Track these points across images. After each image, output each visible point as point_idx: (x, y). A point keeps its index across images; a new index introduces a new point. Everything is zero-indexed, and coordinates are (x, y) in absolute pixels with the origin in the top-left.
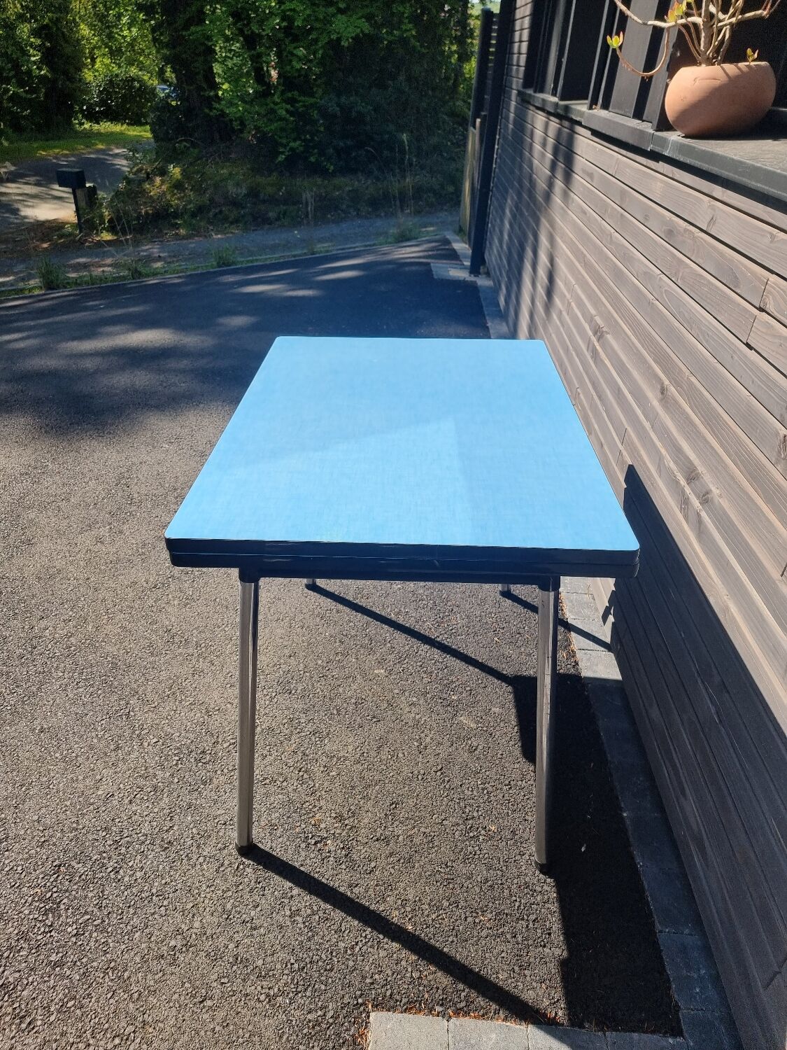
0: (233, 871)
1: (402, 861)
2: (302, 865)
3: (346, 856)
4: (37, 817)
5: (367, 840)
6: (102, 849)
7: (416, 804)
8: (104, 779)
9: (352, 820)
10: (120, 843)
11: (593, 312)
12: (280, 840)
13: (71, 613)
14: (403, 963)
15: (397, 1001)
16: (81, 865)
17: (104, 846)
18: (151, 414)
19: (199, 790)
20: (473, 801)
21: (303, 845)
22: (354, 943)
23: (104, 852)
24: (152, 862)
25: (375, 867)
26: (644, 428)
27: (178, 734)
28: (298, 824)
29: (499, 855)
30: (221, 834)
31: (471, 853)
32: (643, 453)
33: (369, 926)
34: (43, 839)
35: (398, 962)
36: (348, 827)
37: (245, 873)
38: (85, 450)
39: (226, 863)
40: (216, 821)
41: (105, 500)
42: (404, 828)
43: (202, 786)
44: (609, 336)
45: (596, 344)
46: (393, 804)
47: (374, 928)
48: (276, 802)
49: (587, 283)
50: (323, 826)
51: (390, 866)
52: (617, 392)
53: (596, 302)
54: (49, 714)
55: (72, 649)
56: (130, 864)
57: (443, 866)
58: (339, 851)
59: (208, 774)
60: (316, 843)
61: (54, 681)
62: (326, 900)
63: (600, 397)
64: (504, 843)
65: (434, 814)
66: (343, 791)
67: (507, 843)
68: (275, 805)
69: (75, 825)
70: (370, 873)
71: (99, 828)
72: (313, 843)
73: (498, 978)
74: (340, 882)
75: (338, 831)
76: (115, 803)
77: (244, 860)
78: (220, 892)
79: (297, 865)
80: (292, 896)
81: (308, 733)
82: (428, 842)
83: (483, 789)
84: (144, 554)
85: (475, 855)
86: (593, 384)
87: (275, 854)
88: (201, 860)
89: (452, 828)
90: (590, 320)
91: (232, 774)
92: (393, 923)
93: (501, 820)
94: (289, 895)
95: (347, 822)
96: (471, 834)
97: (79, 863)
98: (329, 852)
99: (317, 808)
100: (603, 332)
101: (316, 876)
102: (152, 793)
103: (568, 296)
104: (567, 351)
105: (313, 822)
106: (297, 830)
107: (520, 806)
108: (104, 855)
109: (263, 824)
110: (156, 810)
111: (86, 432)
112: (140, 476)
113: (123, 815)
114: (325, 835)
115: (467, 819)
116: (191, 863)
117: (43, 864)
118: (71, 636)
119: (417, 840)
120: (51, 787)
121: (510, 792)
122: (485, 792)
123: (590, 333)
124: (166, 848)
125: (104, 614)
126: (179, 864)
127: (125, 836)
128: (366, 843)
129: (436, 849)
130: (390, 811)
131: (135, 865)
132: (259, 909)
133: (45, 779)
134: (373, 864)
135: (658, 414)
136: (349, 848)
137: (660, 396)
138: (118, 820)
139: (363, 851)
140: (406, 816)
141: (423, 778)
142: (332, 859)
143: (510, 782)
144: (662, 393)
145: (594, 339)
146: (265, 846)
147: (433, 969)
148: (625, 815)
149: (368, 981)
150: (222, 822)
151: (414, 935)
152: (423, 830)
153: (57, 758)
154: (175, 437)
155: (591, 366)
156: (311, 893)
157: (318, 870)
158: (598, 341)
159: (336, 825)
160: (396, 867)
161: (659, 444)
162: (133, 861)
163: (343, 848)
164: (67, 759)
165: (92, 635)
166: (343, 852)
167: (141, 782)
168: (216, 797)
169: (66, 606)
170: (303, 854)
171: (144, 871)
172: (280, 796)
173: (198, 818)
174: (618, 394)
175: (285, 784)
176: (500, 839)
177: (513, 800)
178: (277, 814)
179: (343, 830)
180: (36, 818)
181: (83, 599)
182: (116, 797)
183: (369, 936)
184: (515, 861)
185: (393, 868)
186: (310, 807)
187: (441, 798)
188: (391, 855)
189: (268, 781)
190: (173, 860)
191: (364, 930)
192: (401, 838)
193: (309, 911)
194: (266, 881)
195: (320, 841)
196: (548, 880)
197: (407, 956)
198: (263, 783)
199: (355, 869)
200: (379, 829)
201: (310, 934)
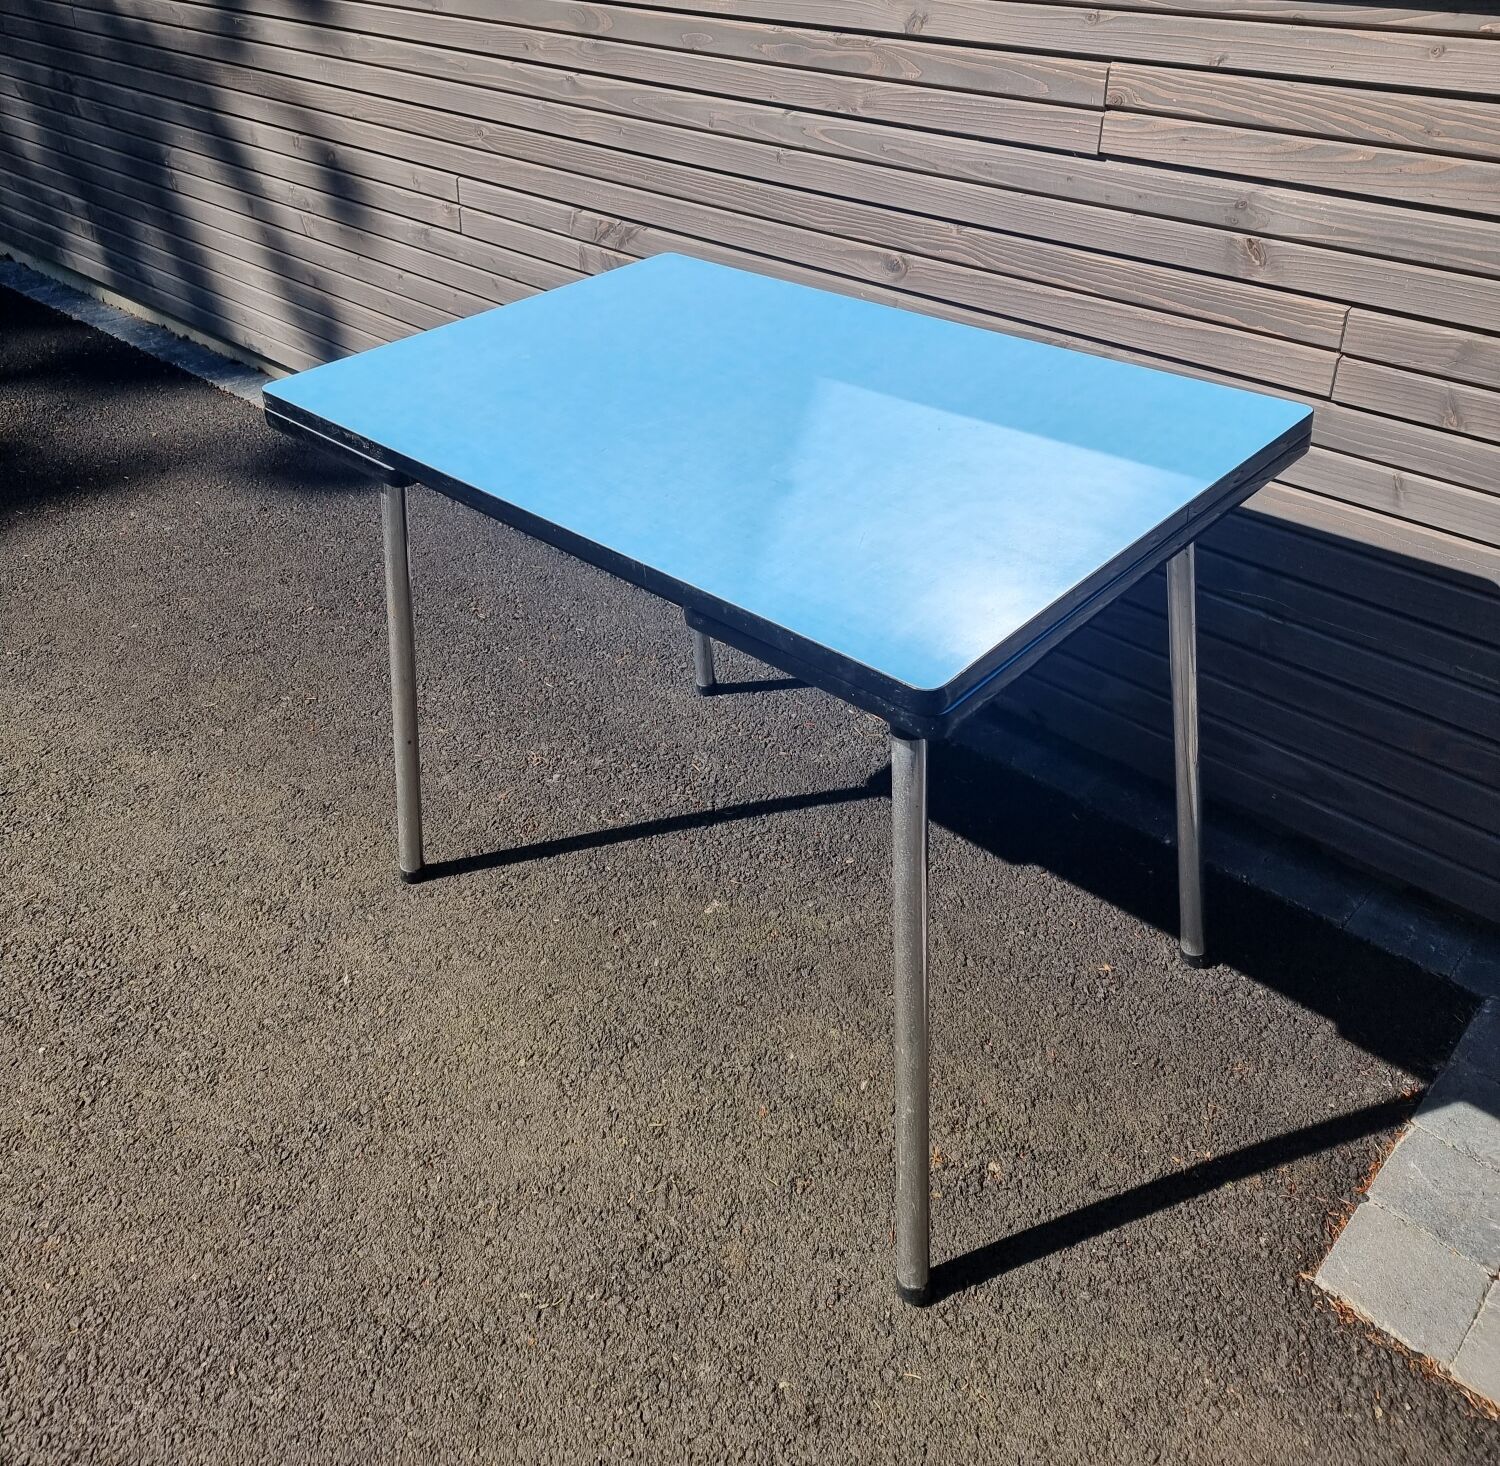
2: (1010, 1227)
3: (1034, 1158)
5: (1026, 1117)
9: (973, 1113)
14: (1259, 1195)
15: (1312, 1238)
19: (727, 1298)
22: (1194, 1238)
27: (556, 1267)
30: (857, 1314)
31: (1130, 1016)
33: (1178, 1202)
35: (1252, 1201)
36: (983, 1126)
37: (968, 1319)
39: (925, 1335)
42: (1037, 1059)
43: (723, 1290)
46: (983, 1046)
47: (1183, 1197)
48: (854, 1194)
50: (954, 1157)
51: (1090, 1116)
57: (1132, 1057)
58: (1019, 1163)
59: (701, 1265)
60: (982, 1185)
62: (1097, 1230)
64: (1137, 973)
65: (1038, 1013)
67: (1138, 970)
68: (860, 1198)
70: (1086, 1147)
72: (979, 1188)
74: (1072, 1194)
75: (981, 1142)
77: (940, 1305)
78: (977, 1375)
79: (1004, 1234)
80: (1059, 1273)
81: (749, 1068)
82: (1081, 1049)
83: (1035, 936)
85: (1135, 1013)
88: (889, 1374)
89: (1076, 1009)
91: (736, 1226)
92: (1189, 1171)
93: (1099, 953)
94: (1054, 1276)
95: (971, 1122)
96: (1100, 995)
98: (1011, 1178)
101: (1044, 1218)
105: (939, 1166)
107: (1089, 920)
110: (711, 1398)
114: (977, 1164)
115: (1072, 984)
116: (884, 1395)
119: (1068, 1059)
121: (1059, 913)
122: (1041, 937)
124: (814, 1423)
126: (869, 1415)
128: (1030, 1120)
129: (1097, 1047)
130: (993, 1058)
132: (1052, 1336)
136: (1023, 1148)
139: (1042, 1132)
140: (1017, 1044)
142: (1026, 1181)
143: (1044, 904)
147: (1285, 1169)
149: (1264, 1254)
151: (1220, 1158)
152: (1055, 1040)
156: (1071, 1243)
157: (1034, 1211)
159: (968, 1138)
163: (1017, 1154)
166: (1026, 1159)
168: (769, 1280)
170: (988, 1213)
173: (791, 1334)
176: (1128, 972)
177: (1074, 920)
179: (985, 1135)
183: (1193, 1213)
187: (1017, 987)
188: (1071, 1103)
189: (800, 1183)
190: (854, 1421)
191: (1180, 1212)
192: (1051, 1074)
193: (1104, 1266)
194: (1005, 1293)
195: (983, 1177)
196: (1220, 968)
197: (1252, 1184)
198: (799, 1191)
199: (1066, 1160)
200: (1017, 1090)
201: (1143, 1286)
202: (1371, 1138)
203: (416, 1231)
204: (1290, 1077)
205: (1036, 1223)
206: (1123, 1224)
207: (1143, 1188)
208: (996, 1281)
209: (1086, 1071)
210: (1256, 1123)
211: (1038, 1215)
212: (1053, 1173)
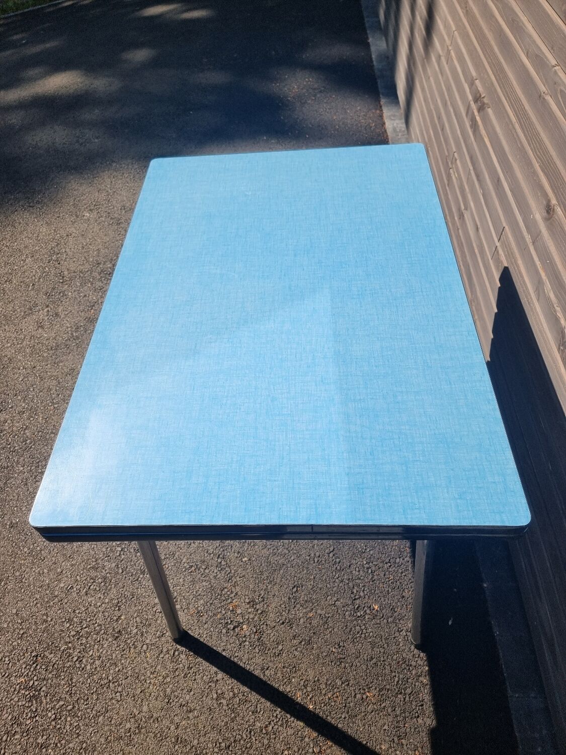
0: (170, 658)
1: (303, 643)
2: (224, 650)
3: (259, 639)
4: (16, 610)
5: (274, 624)
6: (68, 640)
7: (313, 587)
8: (64, 572)
9: (262, 604)
10: (81, 634)
11: (474, 74)
12: (206, 626)
13: (23, 405)
14: (307, 739)
16: (52, 655)
17: (69, 637)
18: (72, 177)
20: (360, 581)
21: (224, 631)
22: (267, 723)
23: (70, 643)
24: (107, 651)
25: (282, 650)
26: (523, 238)
28: (220, 610)
29: (382, 633)
30: (158, 622)
31: (358, 632)
32: (520, 262)
33: (279, 707)
34: (22, 632)
35: (303, 738)
36: (259, 612)
37: (180, 660)
38: (20, 223)
39: (165, 650)
40: (154, 609)
41: (41, 280)
42: (304, 611)
44: (490, 111)
45: (476, 113)
46: (294, 587)
47: (283, 708)
48: (201, 590)
49: (468, 36)
50: (239, 611)
51: (294, 648)
52: (496, 181)
53: (478, 65)
54: (15, 509)
55: (28, 442)
56: (91, 653)
57: (337, 647)
58: (253, 636)
60: (234, 628)
61: (16, 475)
62: (244, 683)
63: (478, 176)
64: (385, 621)
65: (328, 596)
66: (254, 576)
67: (388, 621)
68: (200, 592)
69: (45, 617)
70: (278, 656)
71: (64, 620)
72: (232, 628)
73: (381, 748)
74: (253, 663)
75: (251, 616)
76: (74, 595)
77: (179, 647)
78: (161, 678)
79: (220, 650)
80: (217, 680)
82: (324, 624)
83: (368, 568)
84: (78, 338)
85: (361, 634)
86: (471, 158)
87: (202, 640)
88: (145, 647)
89: (343, 609)
90: (472, 84)
92: (298, 703)
93: (382, 599)
94: (215, 679)
95: (258, 607)
96: (359, 614)
97: (52, 653)
98: (245, 637)
99: (234, 594)
100: (484, 104)
101: (236, 660)
102: (103, 584)
103: (448, 42)
104: (445, 104)
105: (231, 608)
106: (219, 616)
107: (398, 583)
108: (70, 645)
109: (192, 611)
110: (107, 601)
111: (19, 202)
112: (68, 250)
113: (81, 607)
114: (242, 621)
115: (355, 599)
116: (137, 651)
117: (24, 655)
118: (25, 429)
119: (314, 622)
120: (23, 580)
121: (390, 569)
122: (370, 571)
123: (470, 98)
124: (117, 637)
125: (50, 404)
126: (128, 651)
127: (84, 626)
128: (274, 627)
129: (330, 630)
130: (292, 594)
131: (94, 654)
132: (192, 693)
133: (18, 574)
134: (280, 647)
135: (540, 232)
136: (260, 632)
137: (545, 214)
138: (77, 611)
139: (272, 635)
140: (306, 599)
141: (318, 561)
142: (247, 643)
143: (390, 560)
144: (548, 212)
145: (474, 106)
146: (194, 633)
147: (330, 743)
148: (485, 585)
151: (314, 714)
152: (319, 612)
153: (25, 552)
154: (94, 203)
155: (470, 137)
156: (232, 676)
157: (236, 654)
158: (479, 111)
159: (250, 610)
160: (299, 649)
161: (538, 263)
162: (92, 651)
163: (256, 632)
164: (34, 553)
165: (43, 426)
166: (256, 637)
167: (93, 573)
169: (19, 398)
170: (224, 639)
171: (101, 659)
172: (204, 583)
173: (140, 608)
174: (497, 183)
175: (207, 571)
176: (383, 617)
177: (392, 577)
178: (202, 601)
179: (256, 615)
180: (14, 611)
181: (32, 390)
182: (75, 589)
183: (279, 716)
184: (394, 638)
185: (296, 650)
186: (229, 593)
187: (334, 580)
188: (294, 637)
190: (123, 649)
191: (275, 711)
192: (302, 621)
193: (231, 694)
194: (197, 666)
195: (238, 626)
196: (422, 654)
197: (310, 733)
198: (190, 571)
199: (266, 652)
200: (284, 613)
201: (233, 715)
204: (386, 722)
205: (232, 659)
206: (254, 691)
207: (277, 690)
208: (199, 659)
209: (314, 633)
210: (345, 718)
211: (236, 657)
212: (257, 651)
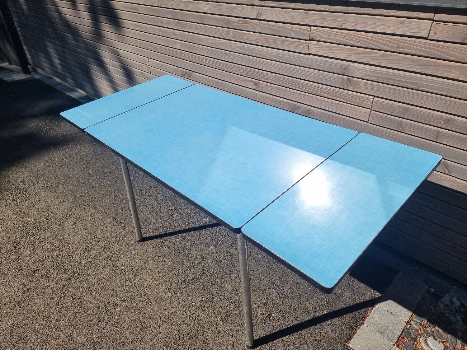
2: (275, 330)
3: (283, 313)
9: (269, 301)
14: (337, 323)
15: (349, 334)
19: (207, 346)
21: (267, 324)
22: (320, 333)
27: (168, 338)
35: (335, 324)
36: (271, 304)
42: (286, 287)
43: (206, 344)
47: (318, 323)
50: (264, 312)
58: (279, 314)
59: (202, 338)
62: (297, 331)
70: (296, 310)
72: (269, 320)
73: (358, 300)
74: (292, 321)
75: (271, 308)
79: (274, 331)
80: (286, 342)
81: (217, 290)
82: (297, 285)
87: (263, 336)
91: (211, 329)
92: (320, 316)
94: (285, 342)
95: (269, 303)
98: (277, 317)
99: (255, 309)
101: (284, 328)
105: (260, 314)
114: (269, 314)
119: (294, 287)
128: (283, 303)
134: (293, 307)
136: (280, 310)
139: (285, 306)
142: (280, 318)
147: (344, 316)
149: (337, 338)
150: (232, 347)
151: (329, 313)
152: (291, 283)
156: (290, 334)
159: (267, 307)
163: (279, 312)
166: (281, 313)
168: (217, 342)
170: (271, 326)
179: (271, 306)
183: (320, 327)
185: (299, 301)
189: (226, 318)
191: (317, 327)
193: (297, 340)
194: (273, 346)
195: (270, 317)
197: (334, 320)
198: (226, 320)
199: (291, 313)
200: (280, 295)
201: (306, 345)
202: (367, 308)
203: (136, 329)
204: (348, 292)
205: (282, 329)
206: (303, 329)
207: (309, 321)
208: (271, 343)
209: (298, 291)
210: (338, 304)
211: (282, 327)
212: (287, 316)
